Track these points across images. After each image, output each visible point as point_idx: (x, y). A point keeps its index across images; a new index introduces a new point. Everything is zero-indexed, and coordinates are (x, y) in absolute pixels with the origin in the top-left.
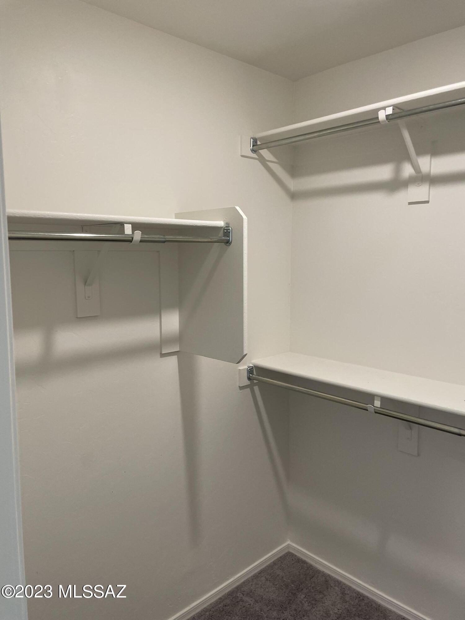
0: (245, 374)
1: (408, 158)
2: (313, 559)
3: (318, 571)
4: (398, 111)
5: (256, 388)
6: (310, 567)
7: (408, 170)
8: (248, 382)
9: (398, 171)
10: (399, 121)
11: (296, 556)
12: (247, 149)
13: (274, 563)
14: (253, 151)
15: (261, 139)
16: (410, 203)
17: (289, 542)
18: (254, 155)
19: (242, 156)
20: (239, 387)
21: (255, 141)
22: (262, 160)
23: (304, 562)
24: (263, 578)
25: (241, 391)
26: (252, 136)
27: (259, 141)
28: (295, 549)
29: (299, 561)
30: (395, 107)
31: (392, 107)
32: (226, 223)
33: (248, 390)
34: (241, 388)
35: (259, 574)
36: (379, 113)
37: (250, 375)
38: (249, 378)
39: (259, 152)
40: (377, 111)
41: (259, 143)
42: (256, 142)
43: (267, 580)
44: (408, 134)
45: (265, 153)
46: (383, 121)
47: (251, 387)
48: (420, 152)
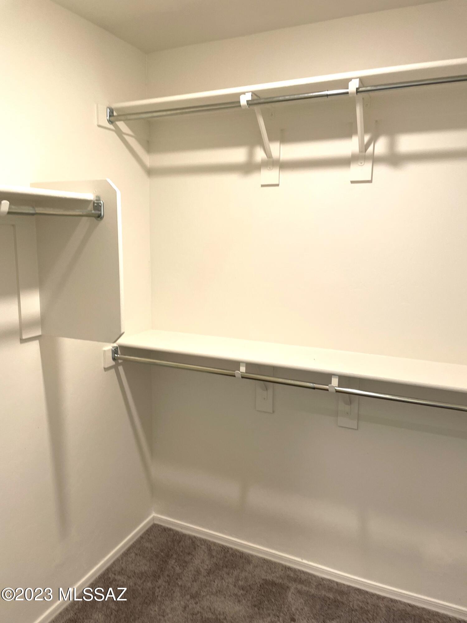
0: (110, 354)
1: (261, 143)
2: (178, 525)
3: (184, 535)
4: (255, 97)
5: (121, 368)
6: (176, 533)
7: (260, 155)
8: (113, 363)
9: (251, 154)
10: (256, 108)
11: (161, 526)
12: (104, 120)
13: (142, 537)
14: (110, 122)
15: (118, 110)
16: (262, 186)
17: (153, 514)
18: (111, 127)
19: (99, 126)
20: (104, 368)
21: (112, 111)
22: (119, 133)
23: (170, 530)
24: (133, 555)
25: (106, 373)
26: (108, 106)
27: (116, 112)
28: (160, 520)
29: (166, 530)
30: (254, 93)
31: (250, 93)
32: (97, 197)
33: (113, 371)
34: (106, 369)
35: (128, 551)
36: (240, 96)
37: (115, 356)
38: (114, 359)
39: (116, 124)
40: (238, 95)
41: (115, 114)
42: (113, 113)
43: (136, 554)
44: (263, 120)
45: (121, 125)
46: (244, 106)
47: (115, 367)
48: (272, 139)
